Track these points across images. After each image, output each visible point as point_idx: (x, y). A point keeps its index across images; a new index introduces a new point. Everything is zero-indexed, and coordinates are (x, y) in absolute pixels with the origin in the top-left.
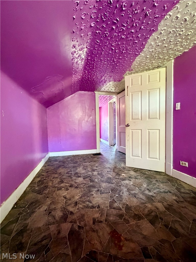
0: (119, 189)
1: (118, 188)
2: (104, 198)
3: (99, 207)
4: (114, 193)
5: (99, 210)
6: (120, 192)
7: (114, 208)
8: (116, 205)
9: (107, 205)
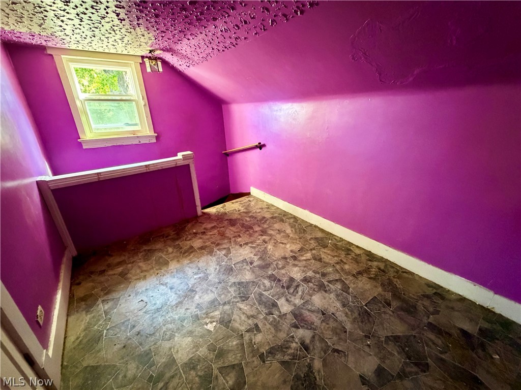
0: (221, 275)
1: (222, 278)
2: (239, 255)
3: (241, 246)
4: (228, 265)
5: (239, 243)
6: (219, 270)
7: (225, 249)
8: (224, 252)
9: (233, 249)
